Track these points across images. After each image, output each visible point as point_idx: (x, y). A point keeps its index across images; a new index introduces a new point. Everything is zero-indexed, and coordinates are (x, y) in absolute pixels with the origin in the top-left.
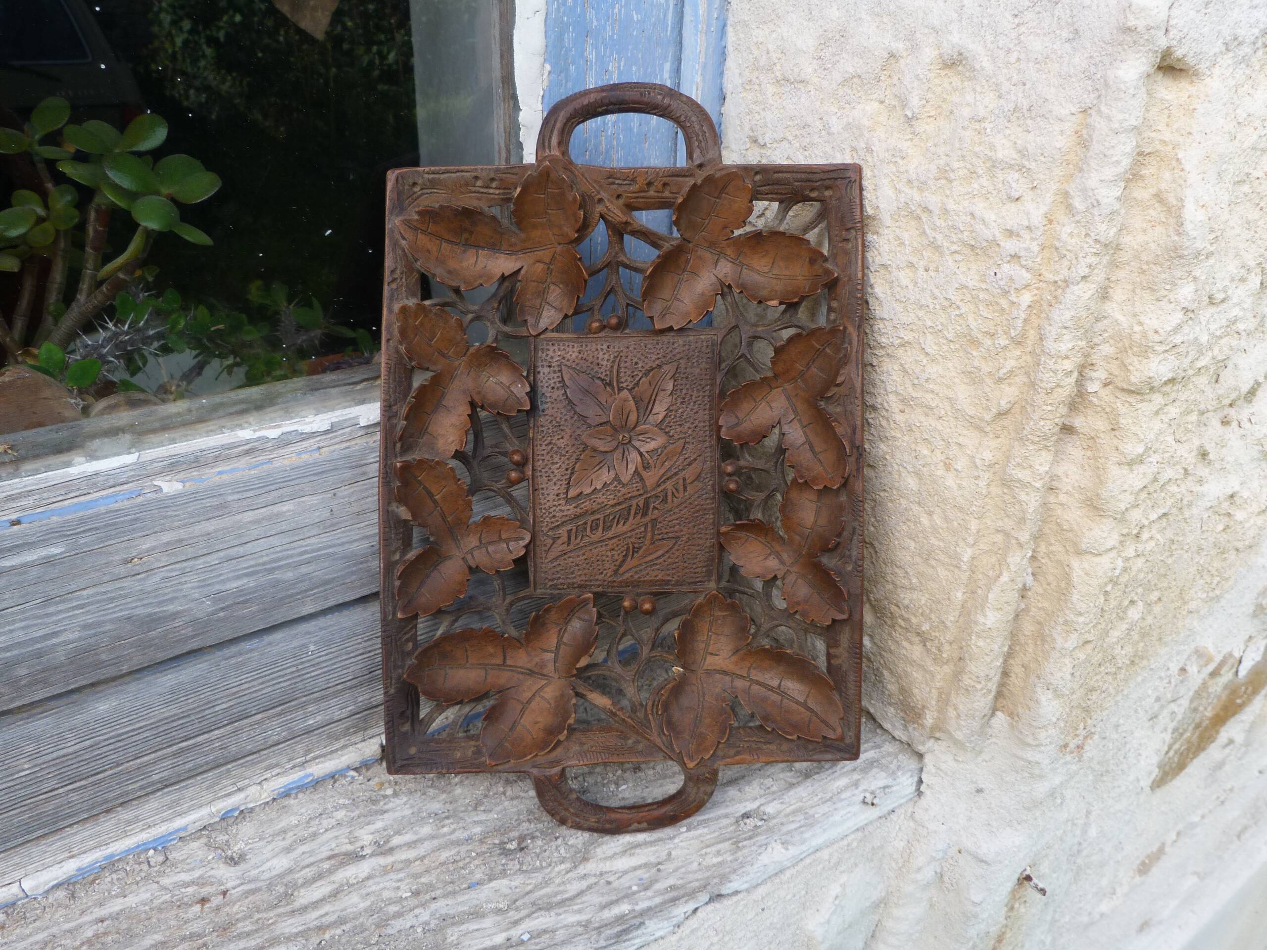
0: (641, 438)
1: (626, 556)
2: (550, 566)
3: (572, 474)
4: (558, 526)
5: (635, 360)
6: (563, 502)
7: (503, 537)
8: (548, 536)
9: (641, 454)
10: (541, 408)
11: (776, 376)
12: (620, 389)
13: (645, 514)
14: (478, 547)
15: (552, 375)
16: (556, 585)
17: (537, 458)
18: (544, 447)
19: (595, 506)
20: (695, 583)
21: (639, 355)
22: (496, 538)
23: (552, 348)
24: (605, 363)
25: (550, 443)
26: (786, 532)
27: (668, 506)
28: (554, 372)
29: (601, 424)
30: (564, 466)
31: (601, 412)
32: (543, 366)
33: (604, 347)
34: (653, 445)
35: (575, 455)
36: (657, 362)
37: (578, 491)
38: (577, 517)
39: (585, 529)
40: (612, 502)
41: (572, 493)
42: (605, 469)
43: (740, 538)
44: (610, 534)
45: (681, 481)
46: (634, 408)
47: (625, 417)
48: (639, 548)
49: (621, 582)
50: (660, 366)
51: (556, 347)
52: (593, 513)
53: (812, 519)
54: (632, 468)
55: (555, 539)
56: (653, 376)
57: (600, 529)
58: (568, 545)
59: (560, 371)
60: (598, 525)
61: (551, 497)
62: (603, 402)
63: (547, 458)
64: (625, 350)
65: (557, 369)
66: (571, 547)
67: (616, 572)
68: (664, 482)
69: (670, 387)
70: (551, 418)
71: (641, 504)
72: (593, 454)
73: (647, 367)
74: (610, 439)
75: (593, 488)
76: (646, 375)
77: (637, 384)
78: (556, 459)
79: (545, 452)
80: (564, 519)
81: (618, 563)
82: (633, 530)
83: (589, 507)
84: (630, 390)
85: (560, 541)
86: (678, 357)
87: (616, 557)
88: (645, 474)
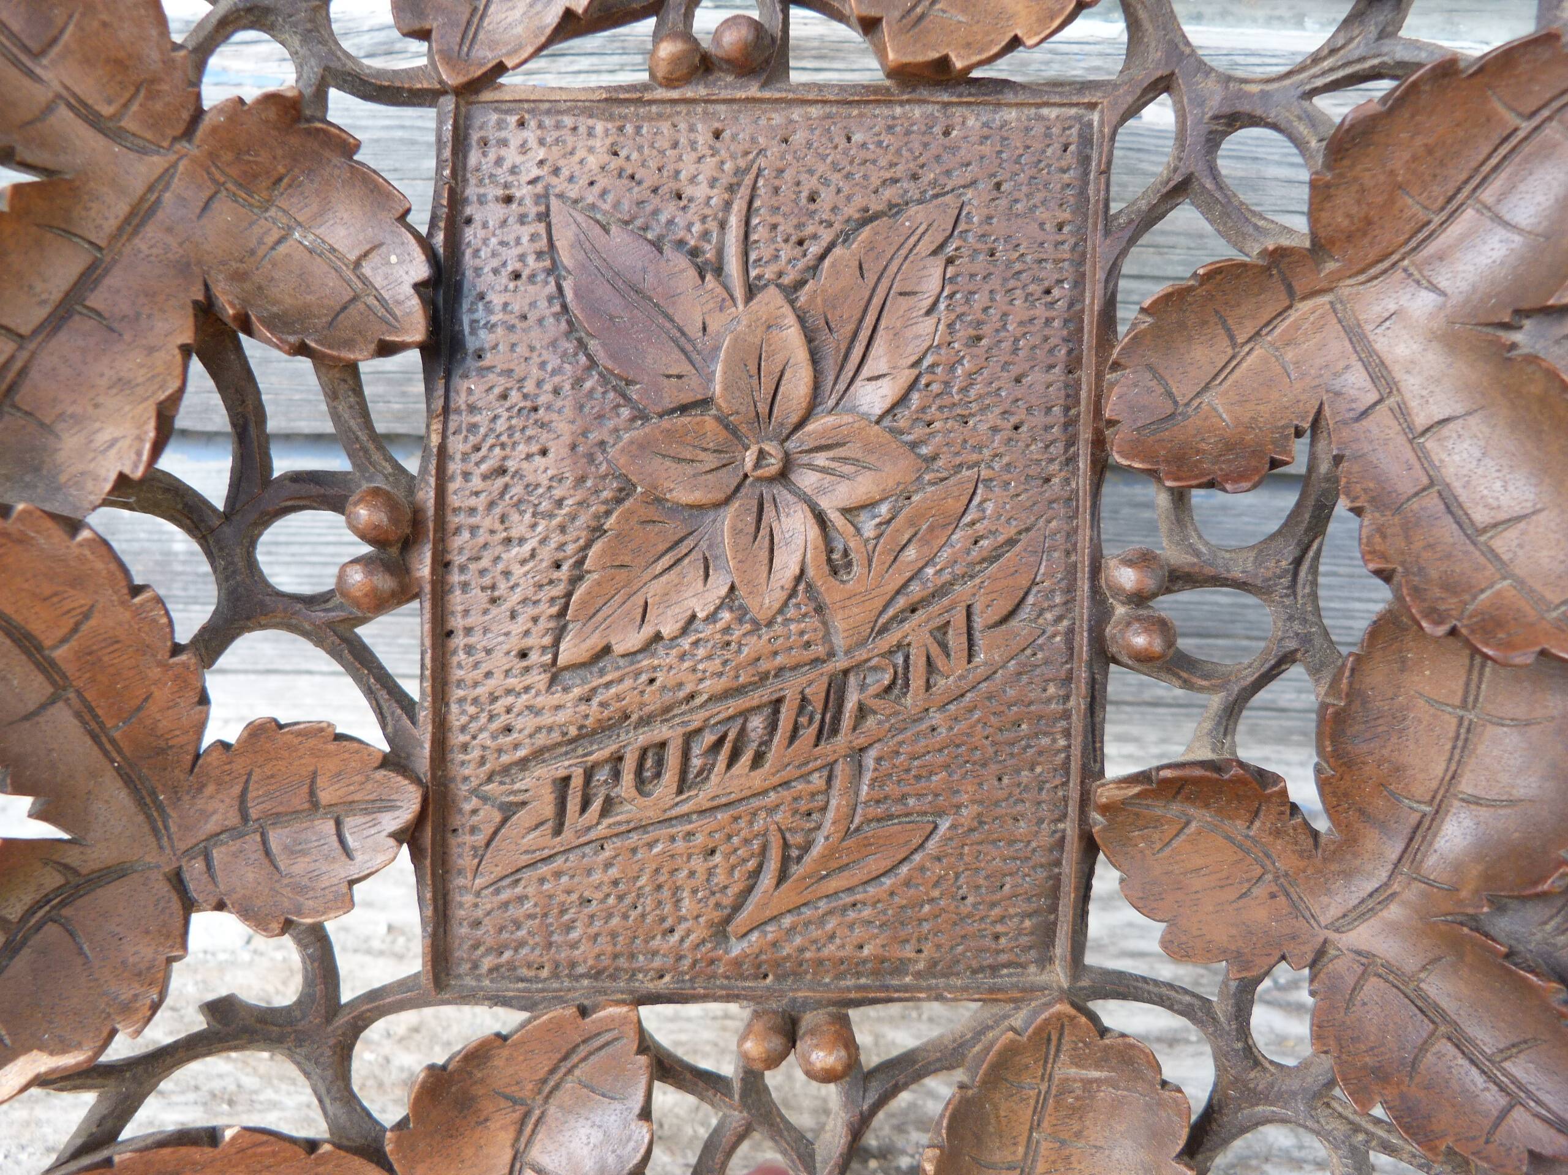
0: (821, 459)
1: (756, 873)
2: (488, 902)
3: (575, 580)
4: (523, 764)
5: (810, 183)
6: (539, 679)
7: (325, 796)
8: (485, 799)
9: (821, 519)
10: (471, 344)
11: (1319, 247)
12: (751, 292)
13: (828, 730)
14: (235, 833)
15: (516, 229)
16: (511, 966)
17: (454, 520)
18: (476, 482)
19: (653, 700)
20: (994, 969)
21: (821, 168)
22: (300, 801)
23: (515, 138)
24: (700, 191)
25: (502, 471)
26: (1331, 810)
27: (912, 701)
28: (522, 219)
29: (684, 409)
30: (546, 554)
31: (685, 368)
32: (482, 200)
33: (703, 136)
34: (863, 487)
35: (583, 520)
36: (888, 193)
37: (595, 642)
38: (585, 735)
39: (616, 775)
40: (709, 686)
41: (570, 651)
42: (691, 569)
43: (1157, 823)
44: (701, 797)
45: (958, 617)
46: (801, 355)
47: (768, 384)
48: (806, 848)
49: (737, 963)
50: (894, 209)
51: (530, 135)
52: (646, 721)
53: (1438, 769)
54: (787, 564)
55: (508, 811)
56: (871, 247)
57: (670, 776)
58: (558, 831)
59: (544, 217)
60: (660, 763)
61: (500, 661)
62: (694, 331)
63: (488, 522)
64: (775, 149)
65: (533, 210)
66: (568, 834)
67: (720, 931)
68: (899, 619)
69: (931, 284)
70: (501, 383)
71: (816, 692)
72: (652, 512)
73: (851, 211)
74: (710, 461)
75: (648, 631)
76: (846, 237)
77: (814, 269)
78: (519, 525)
79: (480, 502)
80: (541, 740)
81: (727, 900)
82: (785, 784)
83: (630, 700)
84: (791, 291)
85: (522, 818)
86: (958, 178)
87: (720, 878)
88: (830, 590)
